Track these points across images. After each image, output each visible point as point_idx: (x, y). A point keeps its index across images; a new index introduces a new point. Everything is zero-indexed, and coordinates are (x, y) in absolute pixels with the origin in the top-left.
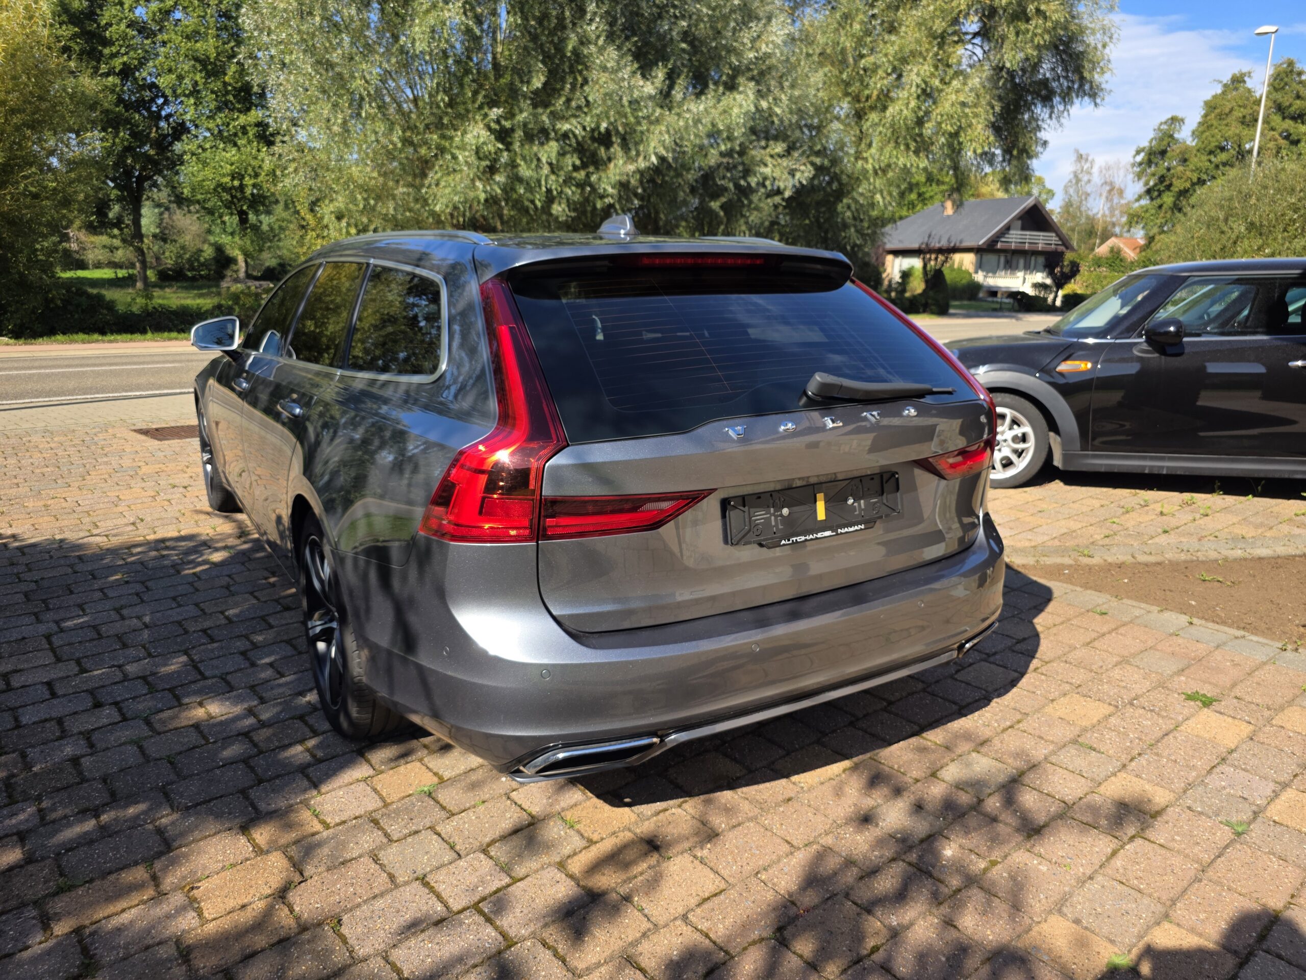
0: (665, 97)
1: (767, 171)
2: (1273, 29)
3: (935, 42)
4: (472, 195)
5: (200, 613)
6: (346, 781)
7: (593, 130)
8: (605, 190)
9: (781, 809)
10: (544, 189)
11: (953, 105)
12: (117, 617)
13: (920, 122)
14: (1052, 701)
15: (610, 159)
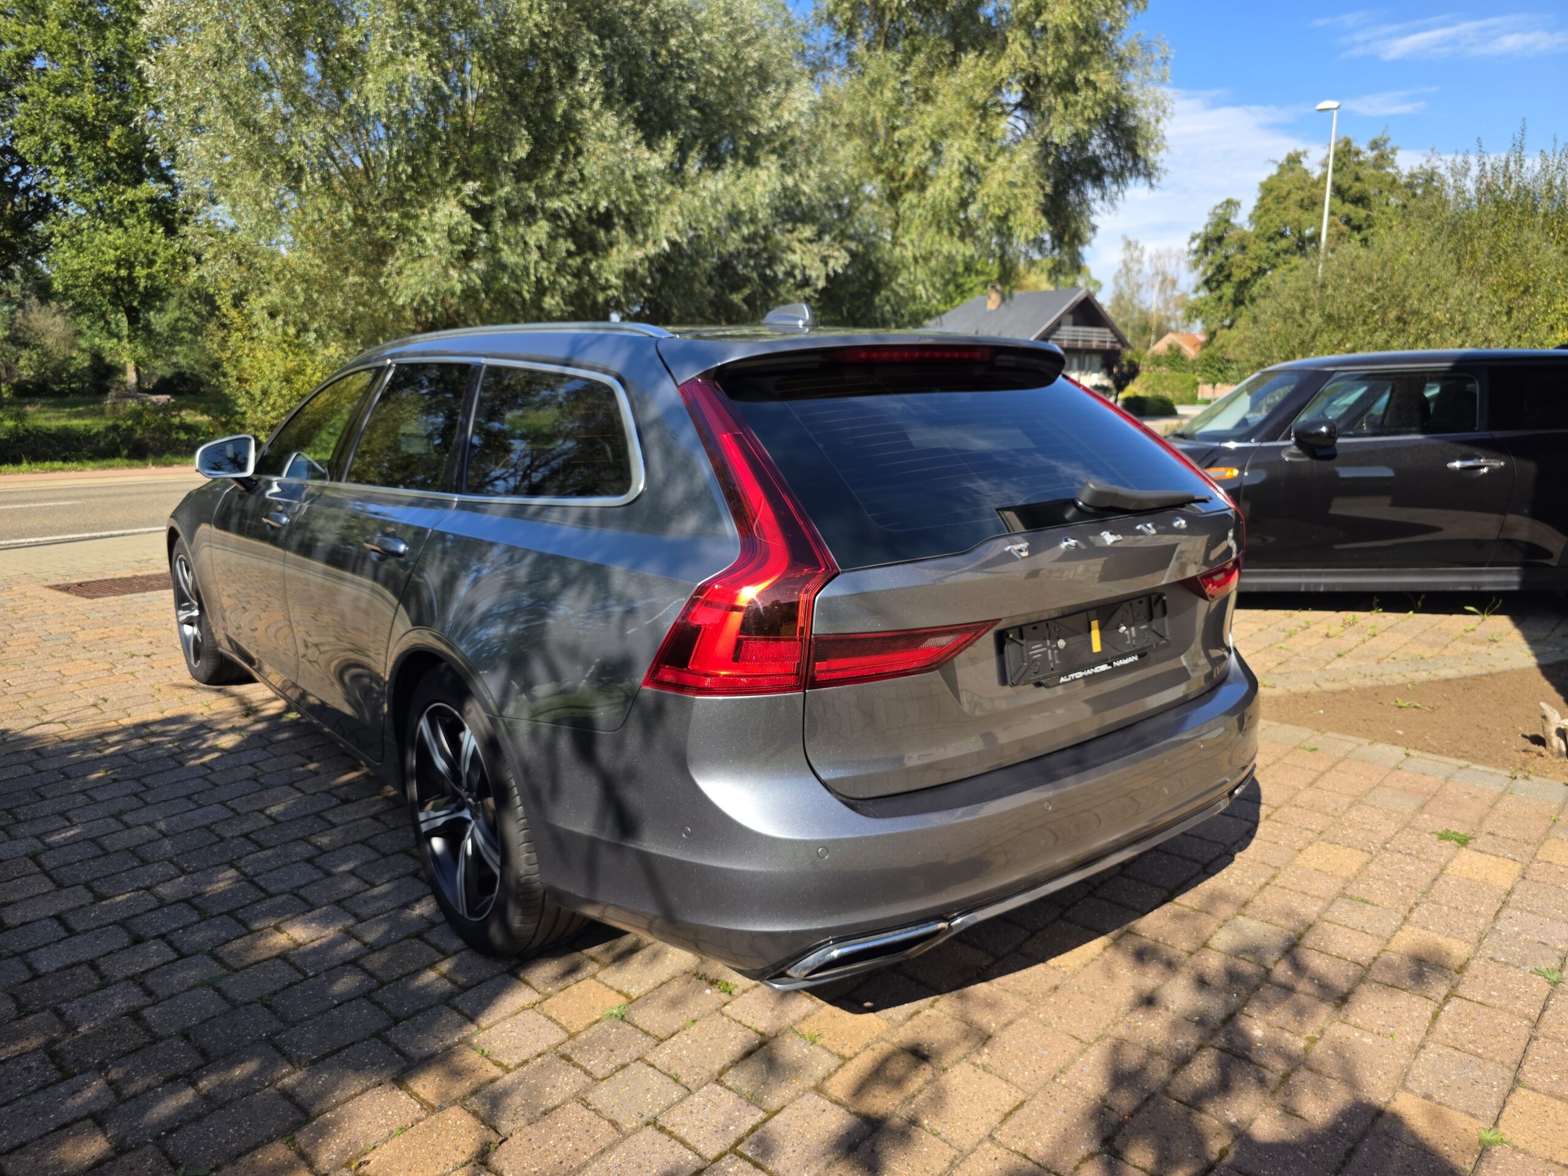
0: (676, 173)
1: (795, 258)
2: (1333, 104)
3: (977, 114)
4: (444, 286)
5: (231, 814)
6: (509, 1011)
7: (590, 210)
8: (607, 280)
9: (1052, 1000)
10: (533, 278)
11: (1000, 184)
12: (120, 826)
13: (964, 204)
14: (1300, 851)
15: (611, 244)
